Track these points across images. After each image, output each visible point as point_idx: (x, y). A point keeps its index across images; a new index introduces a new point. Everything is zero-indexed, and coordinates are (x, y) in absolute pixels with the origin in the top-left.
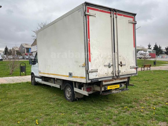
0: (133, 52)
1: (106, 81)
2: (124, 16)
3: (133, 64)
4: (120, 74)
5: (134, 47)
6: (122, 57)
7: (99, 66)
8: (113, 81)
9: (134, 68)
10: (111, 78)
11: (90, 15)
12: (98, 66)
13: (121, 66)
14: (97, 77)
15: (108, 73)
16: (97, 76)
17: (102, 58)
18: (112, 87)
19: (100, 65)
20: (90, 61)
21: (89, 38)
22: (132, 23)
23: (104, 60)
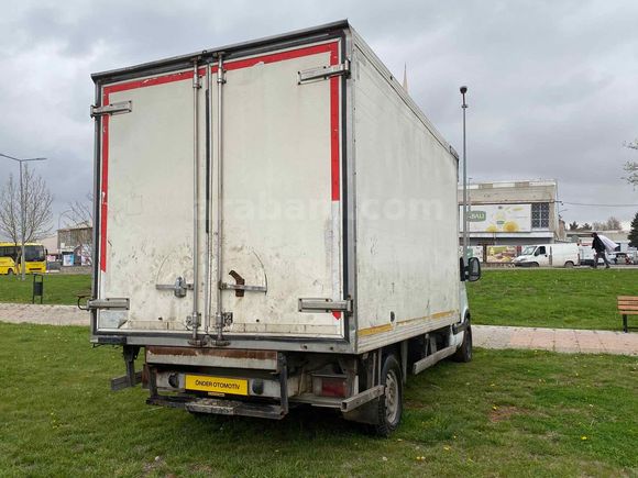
0: (329, 223)
1: (158, 350)
2: (268, 60)
3: (318, 287)
4: (232, 330)
5: (335, 196)
6: (245, 251)
7: (136, 289)
8: (194, 354)
9: (327, 310)
10: (185, 343)
11: (111, 112)
12: (131, 288)
13: (240, 293)
14: (125, 328)
15: (173, 319)
16: (126, 326)
17: (151, 259)
18: (210, 384)
19: (139, 283)
20: (104, 268)
21: (105, 190)
22: (325, 76)
23: (157, 265)
